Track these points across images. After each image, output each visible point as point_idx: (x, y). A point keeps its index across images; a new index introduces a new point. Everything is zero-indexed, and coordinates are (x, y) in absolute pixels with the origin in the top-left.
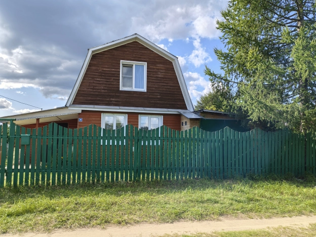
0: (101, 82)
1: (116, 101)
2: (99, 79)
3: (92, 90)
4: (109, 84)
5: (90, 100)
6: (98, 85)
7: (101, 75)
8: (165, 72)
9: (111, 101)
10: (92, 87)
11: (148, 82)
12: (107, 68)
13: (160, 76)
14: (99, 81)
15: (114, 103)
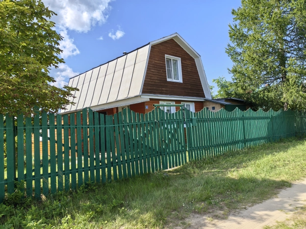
0: (155, 73)
1: (166, 91)
2: (153, 71)
3: (149, 80)
4: (160, 75)
5: (150, 89)
6: (153, 76)
7: (154, 67)
8: (191, 67)
9: (163, 90)
10: (149, 78)
11: (183, 74)
12: (157, 61)
13: (189, 70)
14: (154, 72)
15: (165, 92)
